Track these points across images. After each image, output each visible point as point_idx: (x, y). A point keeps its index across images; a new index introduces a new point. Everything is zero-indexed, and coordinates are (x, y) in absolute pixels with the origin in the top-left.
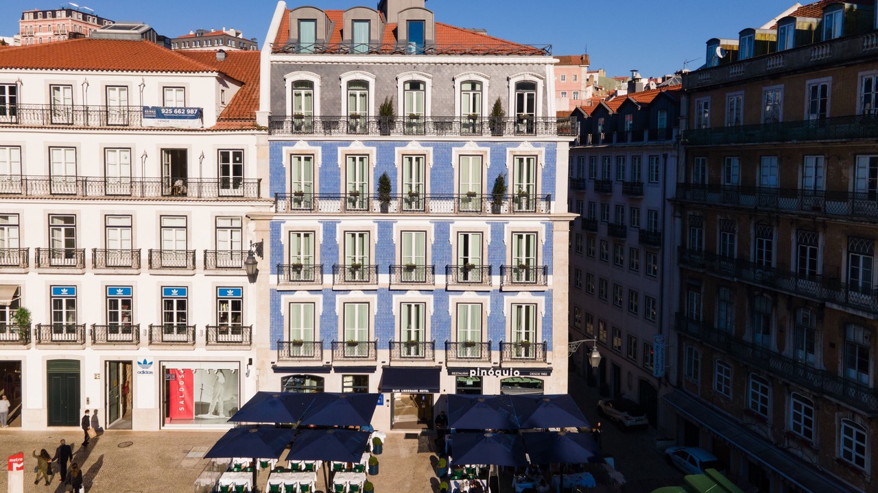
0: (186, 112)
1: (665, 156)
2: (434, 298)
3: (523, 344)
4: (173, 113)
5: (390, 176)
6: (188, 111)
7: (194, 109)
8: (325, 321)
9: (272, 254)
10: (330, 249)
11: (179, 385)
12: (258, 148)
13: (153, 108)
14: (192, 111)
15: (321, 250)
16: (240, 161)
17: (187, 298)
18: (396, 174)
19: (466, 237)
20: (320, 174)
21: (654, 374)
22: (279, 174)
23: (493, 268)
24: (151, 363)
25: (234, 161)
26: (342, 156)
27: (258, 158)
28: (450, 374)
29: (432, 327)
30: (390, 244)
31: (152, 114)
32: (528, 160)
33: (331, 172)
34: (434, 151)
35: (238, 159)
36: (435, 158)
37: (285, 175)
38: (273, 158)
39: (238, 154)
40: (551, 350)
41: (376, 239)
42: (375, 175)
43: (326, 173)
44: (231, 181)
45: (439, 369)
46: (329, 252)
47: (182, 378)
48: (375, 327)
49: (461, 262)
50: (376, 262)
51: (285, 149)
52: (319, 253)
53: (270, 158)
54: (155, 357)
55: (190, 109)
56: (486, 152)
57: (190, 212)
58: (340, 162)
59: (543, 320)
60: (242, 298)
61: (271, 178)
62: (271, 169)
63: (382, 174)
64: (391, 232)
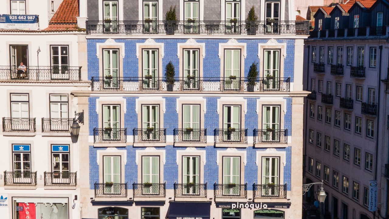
0: (27, 18)
1: (381, 48)
2: (206, 153)
3: (270, 186)
4: (18, 19)
5: (174, 64)
6: (29, 18)
7: (32, 16)
8: (128, 169)
9: (90, 121)
10: (131, 117)
11: (26, 214)
12: (79, 44)
13: (4, 15)
14: (31, 18)
15: (125, 118)
16: (66, 54)
17: (30, 152)
18: (178, 63)
19: (229, 109)
20: (124, 63)
21: (369, 209)
22: (94, 63)
23: (248, 131)
24: (6, 198)
25: (62, 53)
26: (139, 50)
27: (79, 51)
28: (217, 206)
29: (205, 174)
30: (174, 113)
31: (3, 20)
32: (274, 52)
33: (132, 61)
34: (206, 46)
35: (64, 52)
36: (207, 51)
37: (98, 64)
38: (90, 51)
39: (65, 48)
40: (290, 190)
41: (165, 110)
42: (163, 63)
43: (128, 62)
44: (60, 68)
45: (210, 203)
46: (131, 119)
47: (28, 209)
48: (164, 173)
49: (226, 127)
50: (164, 126)
51: (98, 45)
52: (124, 120)
53: (88, 51)
54: (8, 194)
55: (30, 16)
56: (243, 47)
57: (31, 91)
58: (138, 54)
59: (284, 169)
60: (69, 152)
61: (88, 66)
62: (88, 59)
63: (168, 62)
64: (175, 105)
